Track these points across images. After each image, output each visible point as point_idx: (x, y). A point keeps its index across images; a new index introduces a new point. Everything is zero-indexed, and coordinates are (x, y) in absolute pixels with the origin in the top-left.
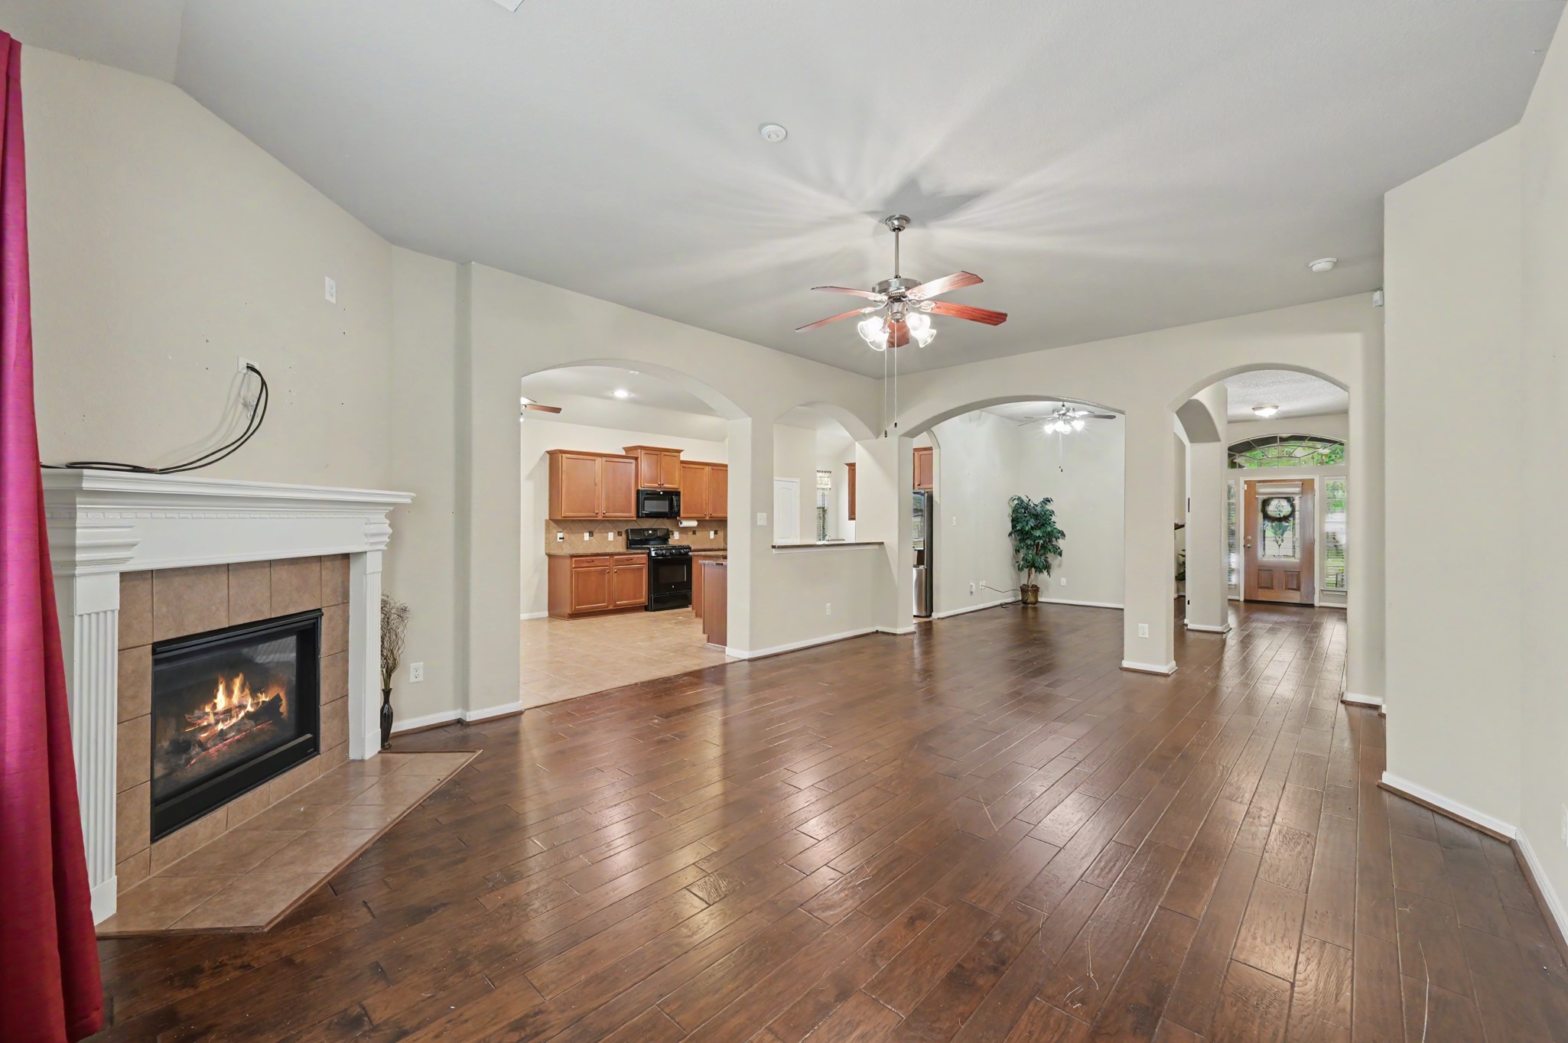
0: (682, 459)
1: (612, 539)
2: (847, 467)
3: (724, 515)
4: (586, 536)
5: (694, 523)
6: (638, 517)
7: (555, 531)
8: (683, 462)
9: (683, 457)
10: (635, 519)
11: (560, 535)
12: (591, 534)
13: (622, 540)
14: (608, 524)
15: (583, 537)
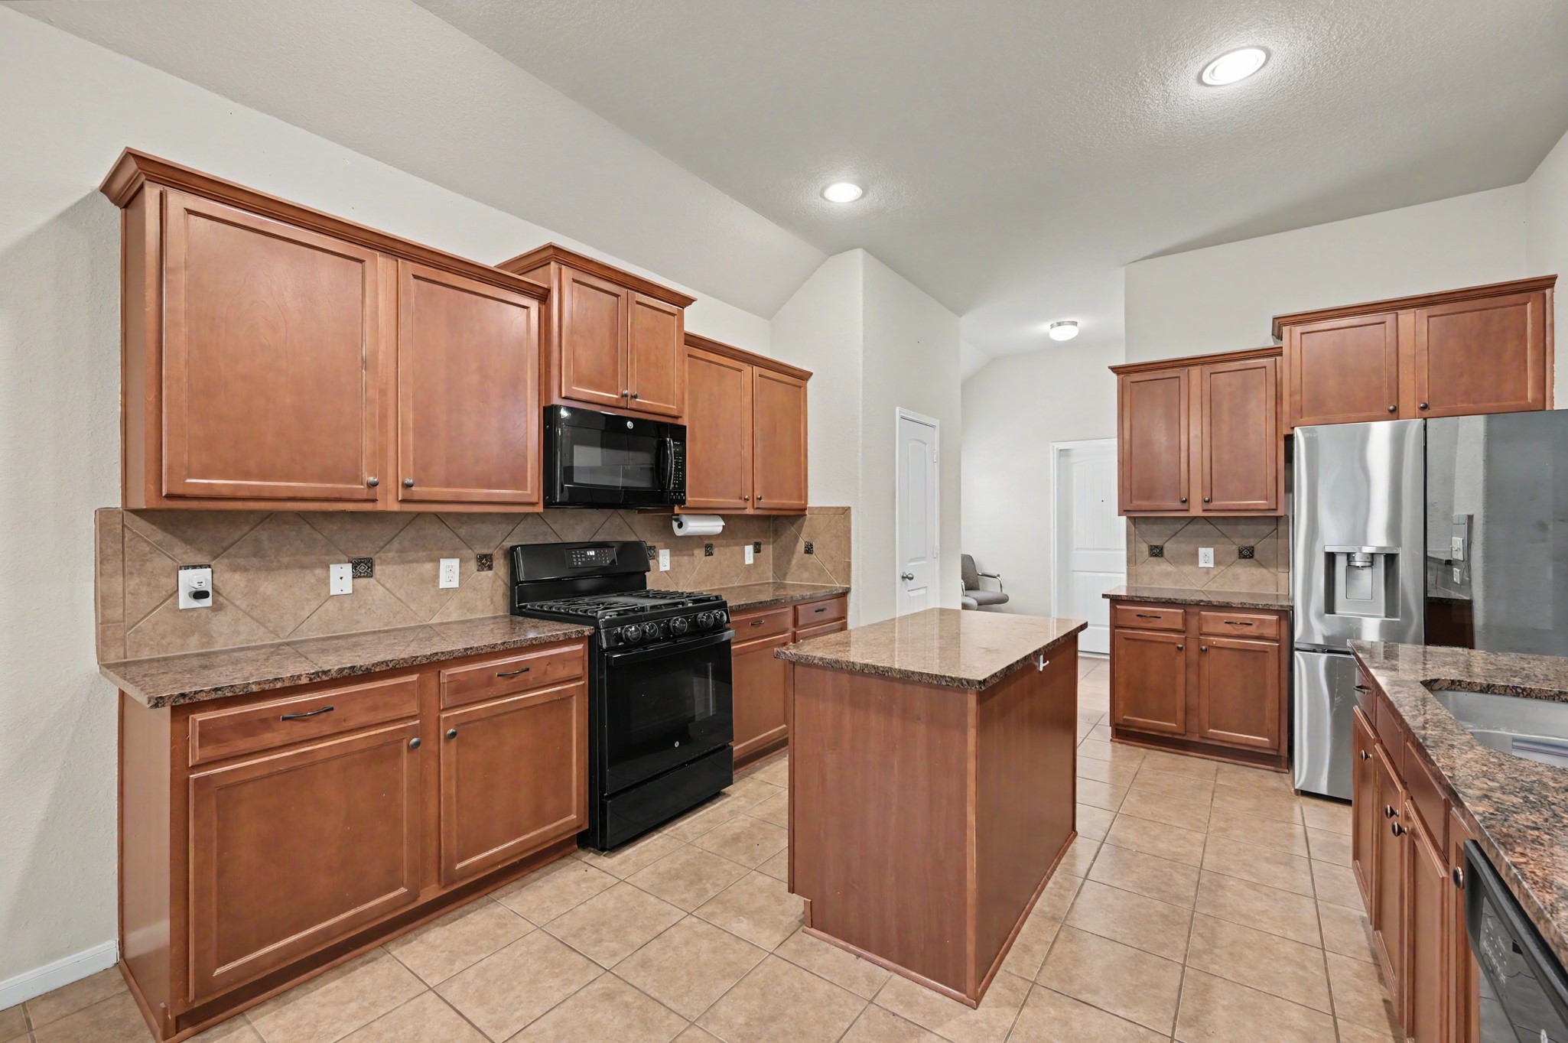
0: (689, 327)
1: (455, 584)
2: (1115, 377)
3: (794, 502)
4: (341, 578)
5: (716, 526)
6: (549, 503)
7: (163, 562)
8: (692, 341)
9: (694, 321)
10: (540, 509)
11: (200, 578)
12: (363, 567)
13: (493, 583)
14: (432, 530)
15: (326, 582)
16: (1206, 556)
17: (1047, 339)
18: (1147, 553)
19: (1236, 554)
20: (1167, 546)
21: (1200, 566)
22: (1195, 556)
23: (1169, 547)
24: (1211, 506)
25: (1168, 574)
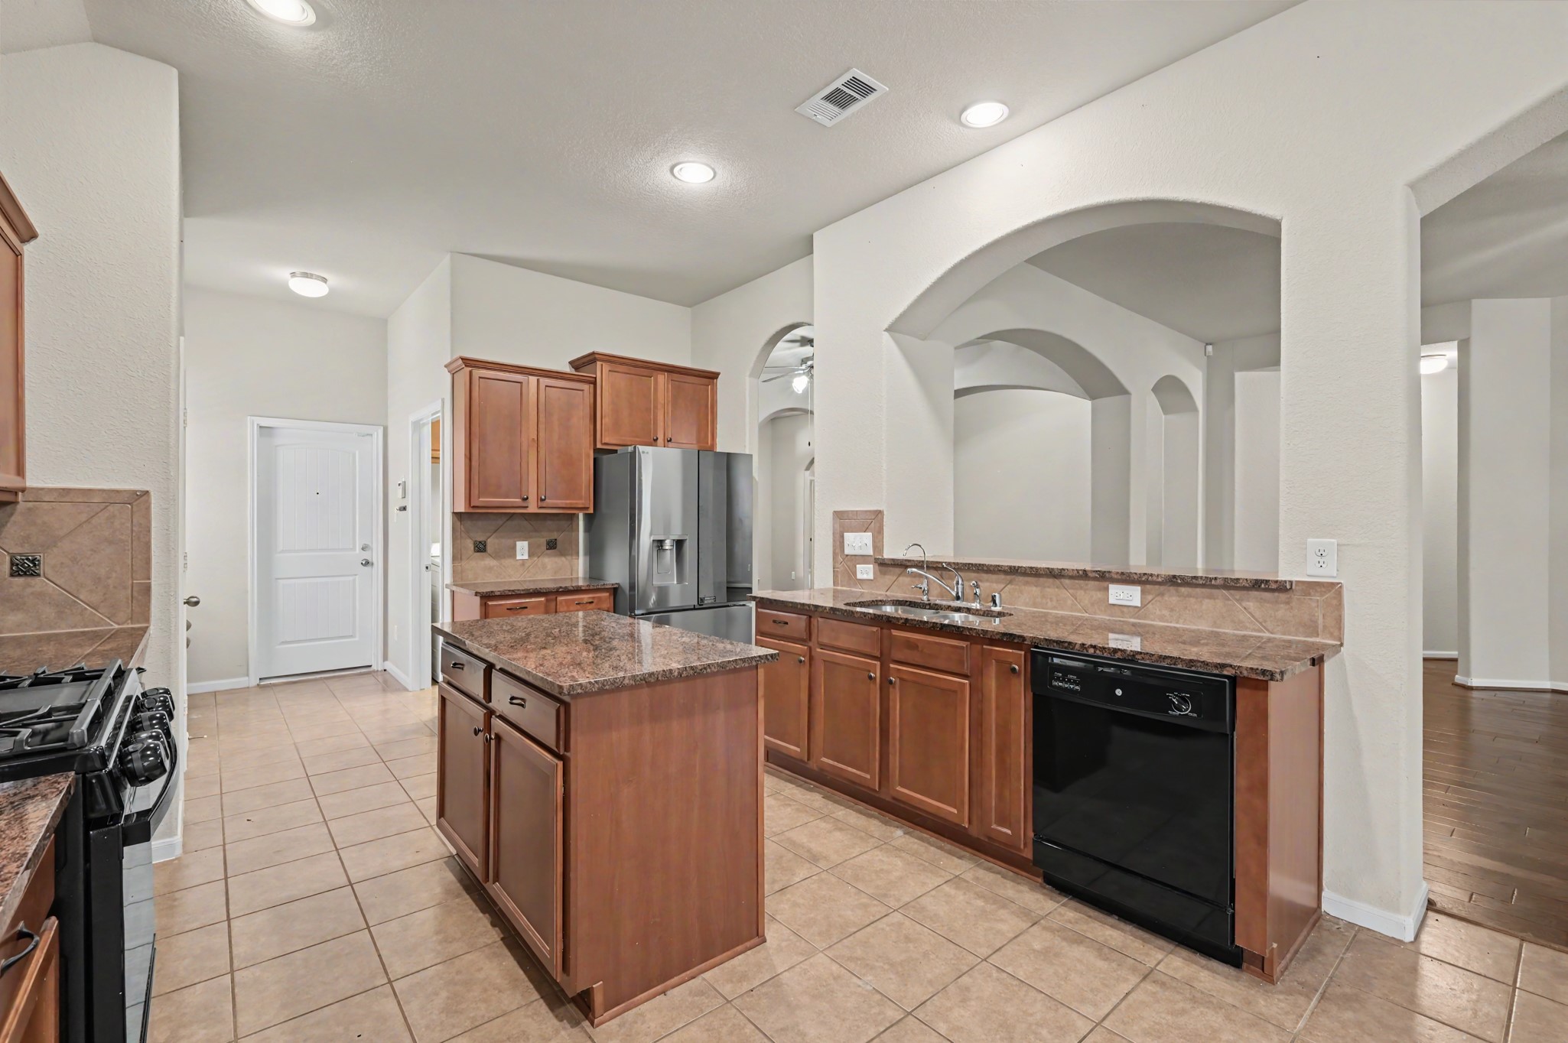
16: (522, 548)
17: (285, 287)
18: (472, 548)
19: (544, 547)
20: (489, 541)
21: (518, 558)
22: (513, 549)
23: (492, 543)
24: (544, 504)
25: (491, 569)
